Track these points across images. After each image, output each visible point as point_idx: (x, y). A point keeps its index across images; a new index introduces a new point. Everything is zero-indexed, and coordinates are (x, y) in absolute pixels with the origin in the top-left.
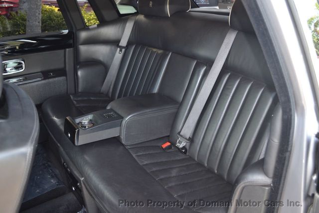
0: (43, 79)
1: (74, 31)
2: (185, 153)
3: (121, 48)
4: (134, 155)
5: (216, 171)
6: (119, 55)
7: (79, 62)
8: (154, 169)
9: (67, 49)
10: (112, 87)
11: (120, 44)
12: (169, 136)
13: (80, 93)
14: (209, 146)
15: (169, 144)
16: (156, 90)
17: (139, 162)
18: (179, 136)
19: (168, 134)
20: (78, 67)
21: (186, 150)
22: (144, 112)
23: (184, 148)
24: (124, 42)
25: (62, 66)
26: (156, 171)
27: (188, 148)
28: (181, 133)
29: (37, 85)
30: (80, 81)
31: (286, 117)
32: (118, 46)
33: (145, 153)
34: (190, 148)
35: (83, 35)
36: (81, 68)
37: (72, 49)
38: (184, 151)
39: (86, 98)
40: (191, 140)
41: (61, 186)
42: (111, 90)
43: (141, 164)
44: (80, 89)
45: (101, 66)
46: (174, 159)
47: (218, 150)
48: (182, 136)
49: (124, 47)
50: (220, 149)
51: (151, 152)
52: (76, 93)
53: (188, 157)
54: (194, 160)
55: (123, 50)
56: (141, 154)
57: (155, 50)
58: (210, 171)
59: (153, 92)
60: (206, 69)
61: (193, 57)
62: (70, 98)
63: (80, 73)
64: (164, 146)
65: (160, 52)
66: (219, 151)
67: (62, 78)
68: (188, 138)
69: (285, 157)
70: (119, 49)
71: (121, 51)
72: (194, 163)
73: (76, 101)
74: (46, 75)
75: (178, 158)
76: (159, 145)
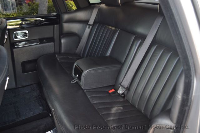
0: (39, 44)
1: (60, 14)
2: (124, 97)
3: (90, 25)
4: (89, 97)
5: (143, 112)
6: (88, 30)
7: (63, 34)
8: (101, 107)
9: (55, 25)
10: (83, 50)
11: (89, 23)
12: (114, 85)
13: (62, 53)
14: (139, 94)
15: (114, 90)
16: (108, 54)
17: (91, 101)
18: (120, 86)
19: (114, 84)
20: (62, 36)
21: (125, 96)
22: (97, 68)
23: (123, 94)
24: (91, 22)
25: (52, 36)
26: (102, 108)
27: (126, 94)
28: (122, 84)
29: (35, 47)
30: (63, 45)
31: (187, 81)
32: (88, 24)
33: (96, 96)
34: (127, 94)
35: (66, 17)
36: (64, 37)
37: (58, 25)
38: (123, 96)
39: (65, 57)
40: (128, 89)
41: (45, 112)
42: (82, 52)
43: (92, 103)
44: (63, 51)
45: (77, 37)
46: (116, 101)
47: (145, 97)
48: (122, 86)
49: (91, 25)
50: (147, 97)
51: (100, 95)
52: (60, 53)
53: (126, 100)
54: (130, 103)
55: (91, 27)
56: (93, 96)
57: (110, 27)
58: (139, 111)
59: (107, 55)
60: (141, 42)
61: (133, 33)
62: (56, 56)
63: (63, 41)
64: (111, 92)
65: (113, 28)
66: (146, 99)
67: (52, 44)
68: (126, 87)
69: (185, 110)
70: (88, 26)
71: (89, 27)
72: (129, 104)
73: (59, 58)
74: (41, 41)
75: (118, 100)
76: (107, 90)
